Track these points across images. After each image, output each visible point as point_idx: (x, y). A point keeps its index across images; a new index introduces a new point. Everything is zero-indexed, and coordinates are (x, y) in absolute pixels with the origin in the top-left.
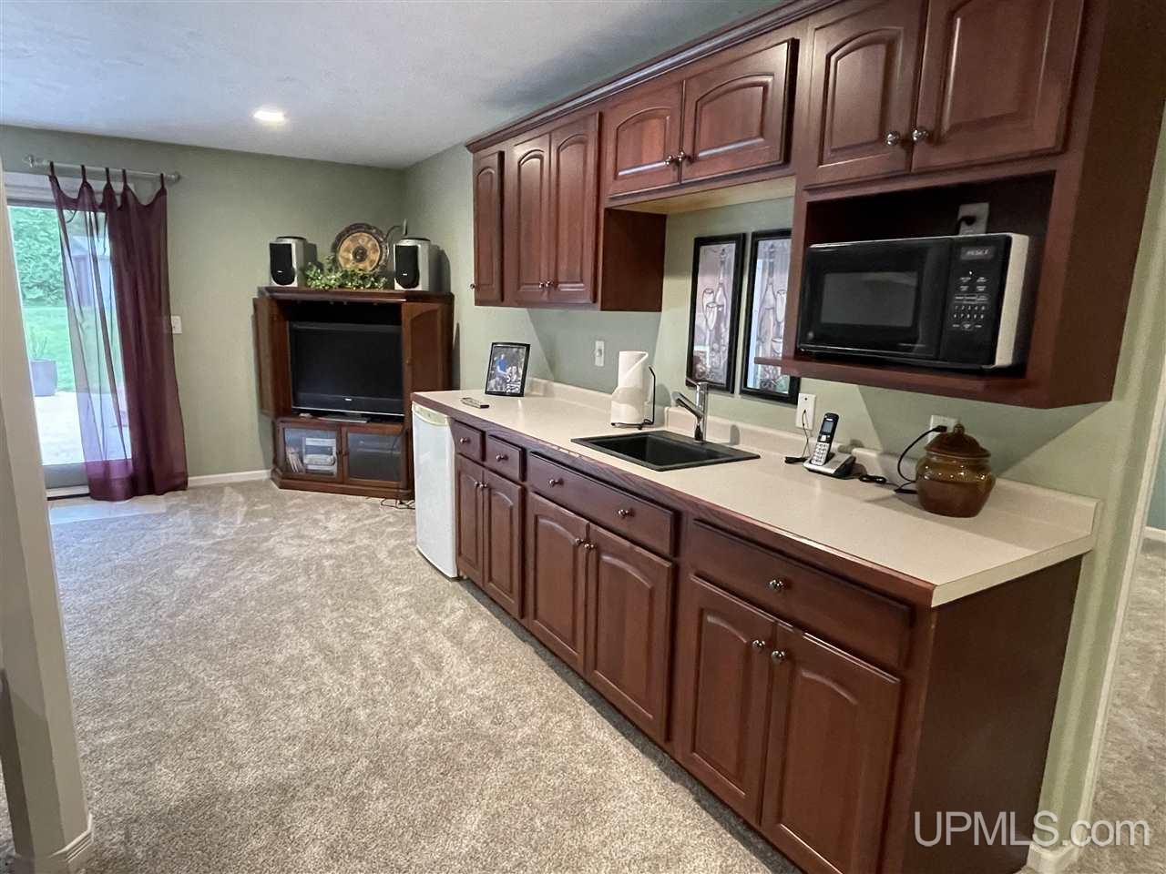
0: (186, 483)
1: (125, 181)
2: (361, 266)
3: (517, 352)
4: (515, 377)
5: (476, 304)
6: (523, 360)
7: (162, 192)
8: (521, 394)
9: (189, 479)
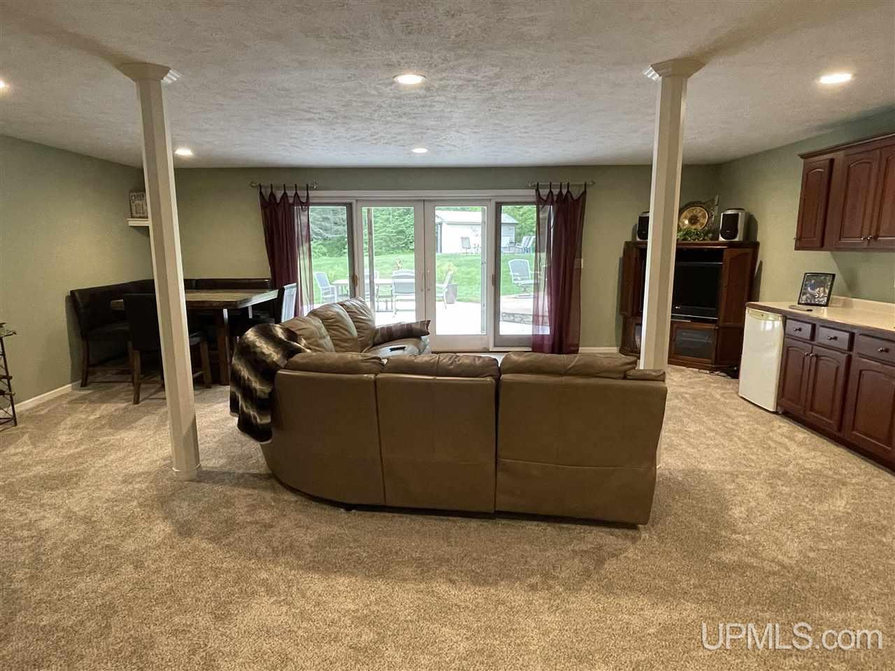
0: (578, 350)
1: (561, 188)
2: (694, 227)
3: (825, 279)
4: (822, 295)
5: (795, 249)
6: (829, 284)
7: (585, 192)
8: (826, 305)
9: (580, 348)
